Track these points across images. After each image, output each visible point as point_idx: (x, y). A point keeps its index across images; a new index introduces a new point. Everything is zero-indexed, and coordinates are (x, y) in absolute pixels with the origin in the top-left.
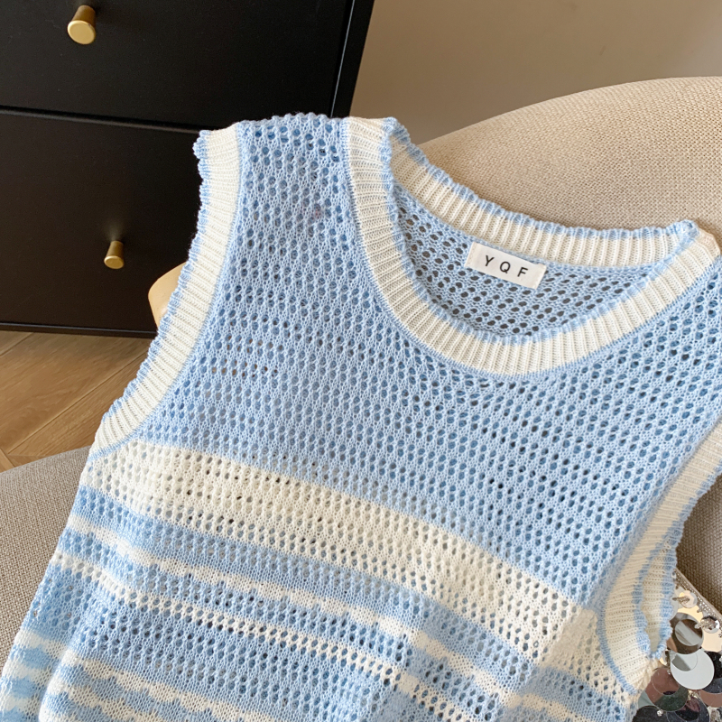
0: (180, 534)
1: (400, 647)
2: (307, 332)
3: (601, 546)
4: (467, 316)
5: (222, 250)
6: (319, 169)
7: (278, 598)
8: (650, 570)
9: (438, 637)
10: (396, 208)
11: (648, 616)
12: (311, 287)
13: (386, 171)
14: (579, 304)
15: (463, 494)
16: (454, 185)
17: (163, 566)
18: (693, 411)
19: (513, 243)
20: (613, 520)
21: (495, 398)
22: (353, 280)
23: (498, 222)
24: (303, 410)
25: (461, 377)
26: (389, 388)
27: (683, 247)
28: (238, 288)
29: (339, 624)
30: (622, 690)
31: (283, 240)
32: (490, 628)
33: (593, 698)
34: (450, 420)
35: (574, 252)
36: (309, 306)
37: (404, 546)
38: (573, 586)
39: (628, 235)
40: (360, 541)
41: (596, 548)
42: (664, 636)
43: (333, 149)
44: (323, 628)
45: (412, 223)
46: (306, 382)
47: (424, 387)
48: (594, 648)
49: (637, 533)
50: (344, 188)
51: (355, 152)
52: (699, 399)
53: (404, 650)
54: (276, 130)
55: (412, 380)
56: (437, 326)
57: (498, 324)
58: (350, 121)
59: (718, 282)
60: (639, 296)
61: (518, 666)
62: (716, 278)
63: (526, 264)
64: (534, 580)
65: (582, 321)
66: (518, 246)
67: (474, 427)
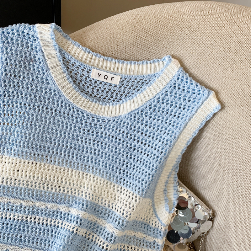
1: (78, 218)
2: (34, 106)
3: (147, 175)
4: (95, 96)
6: (29, 44)
7: (31, 206)
8: (169, 182)
9: (93, 213)
10: (61, 57)
11: (169, 198)
12: (32, 89)
13: (55, 43)
14: (134, 89)
15: (99, 161)
16: (82, 48)
18: (175, 124)
19: (108, 68)
20: (151, 165)
21: (108, 126)
22: (49, 86)
23: (101, 61)
24: (36, 136)
25: (95, 119)
26: (69, 125)
27: (167, 65)
28: (4, 92)
29: (55, 213)
30: (161, 225)
31: (19, 72)
32: (112, 208)
33: (152, 229)
34: (93, 135)
35: (130, 70)
37: (79, 182)
38: (139, 190)
39: (148, 62)
40: (62, 182)
41: (146, 176)
42: (174, 205)
43: (33, 36)
44: (49, 215)
45: (69, 63)
46: (36, 126)
47: (82, 124)
48: (151, 212)
49: (160, 170)
50: (40, 51)
51: (42, 37)
52: (177, 120)
53: (79, 220)
54: (10, 30)
55: (77, 122)
56: (84, 101)
57: (107, 98)
58: (38, 25)
59: (180, 77)
60: (154, 84)
61: (121, 221)
62: (179, 75)
63: (113, 76)
64: (126, 189)
65: (136, 95)
66: (110, 69)
67: (102, 137)
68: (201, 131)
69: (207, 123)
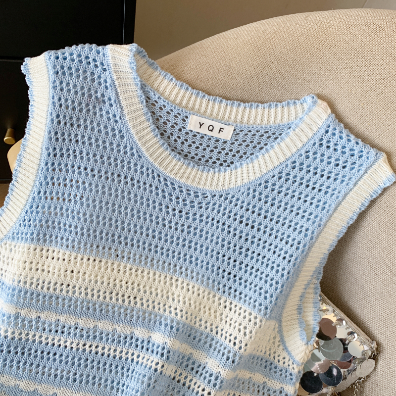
0: (32, 294)
1: (163, 349)
2: (99, 172)
3: (274, 283)
4: (193, 158)
5: (43, 127)
6: (96, 76)
7: (92, 327)
8: (306, 295)
9: (186, 342)
10: (144, 97)
11: (306, 321)
12: (98, 146)
13: (135, 75)
14: (254, 147)
15: (197, 259)
16: (176, 82)
17: (23, 313)
18: (321, 204)
19: (214, 114)
20: (280, 269)
21: (211, 204)
22: (123, 141)
23: (204, 102)
24: (101, 218)
25: (192, 193)
26: (151, 202)
27: (310, 110)
28: (55, 149)
29: (128, 339)
30: (293, 364)
31: (78, 119)
32: (216, 335)
33: (277, 369)
34: (188, 218)
35: (249, 117)
36: (98, 157)
37: (165, 292)
38: (260, 308)
39: (279, 105)
40: (139, 291)
41: (271, 285)
42: (315, 332)
43: (102, 64)
44: (119, 342)
45: (155, 105)
46: (101, 202)
47: (171, 200)
48: (277, 341)
49: (294, 275)
50: (111, 86)
51: (115, 65)
52: (324, 197)
53: (165, 351)
54: (67, 54)
55: (164, 197)
56: (175, 165)
57: (211, 161)
58: (110, 47)
59: (330, 129)
60: (287, 140)
61: (231, 355)
62: (329, 127)
63: (223, 126)
64: (239, 305)
65: (257, 157)
66: (217, 115)
67: (201, 221)
68: (362, 216)
69: (373, 202)
